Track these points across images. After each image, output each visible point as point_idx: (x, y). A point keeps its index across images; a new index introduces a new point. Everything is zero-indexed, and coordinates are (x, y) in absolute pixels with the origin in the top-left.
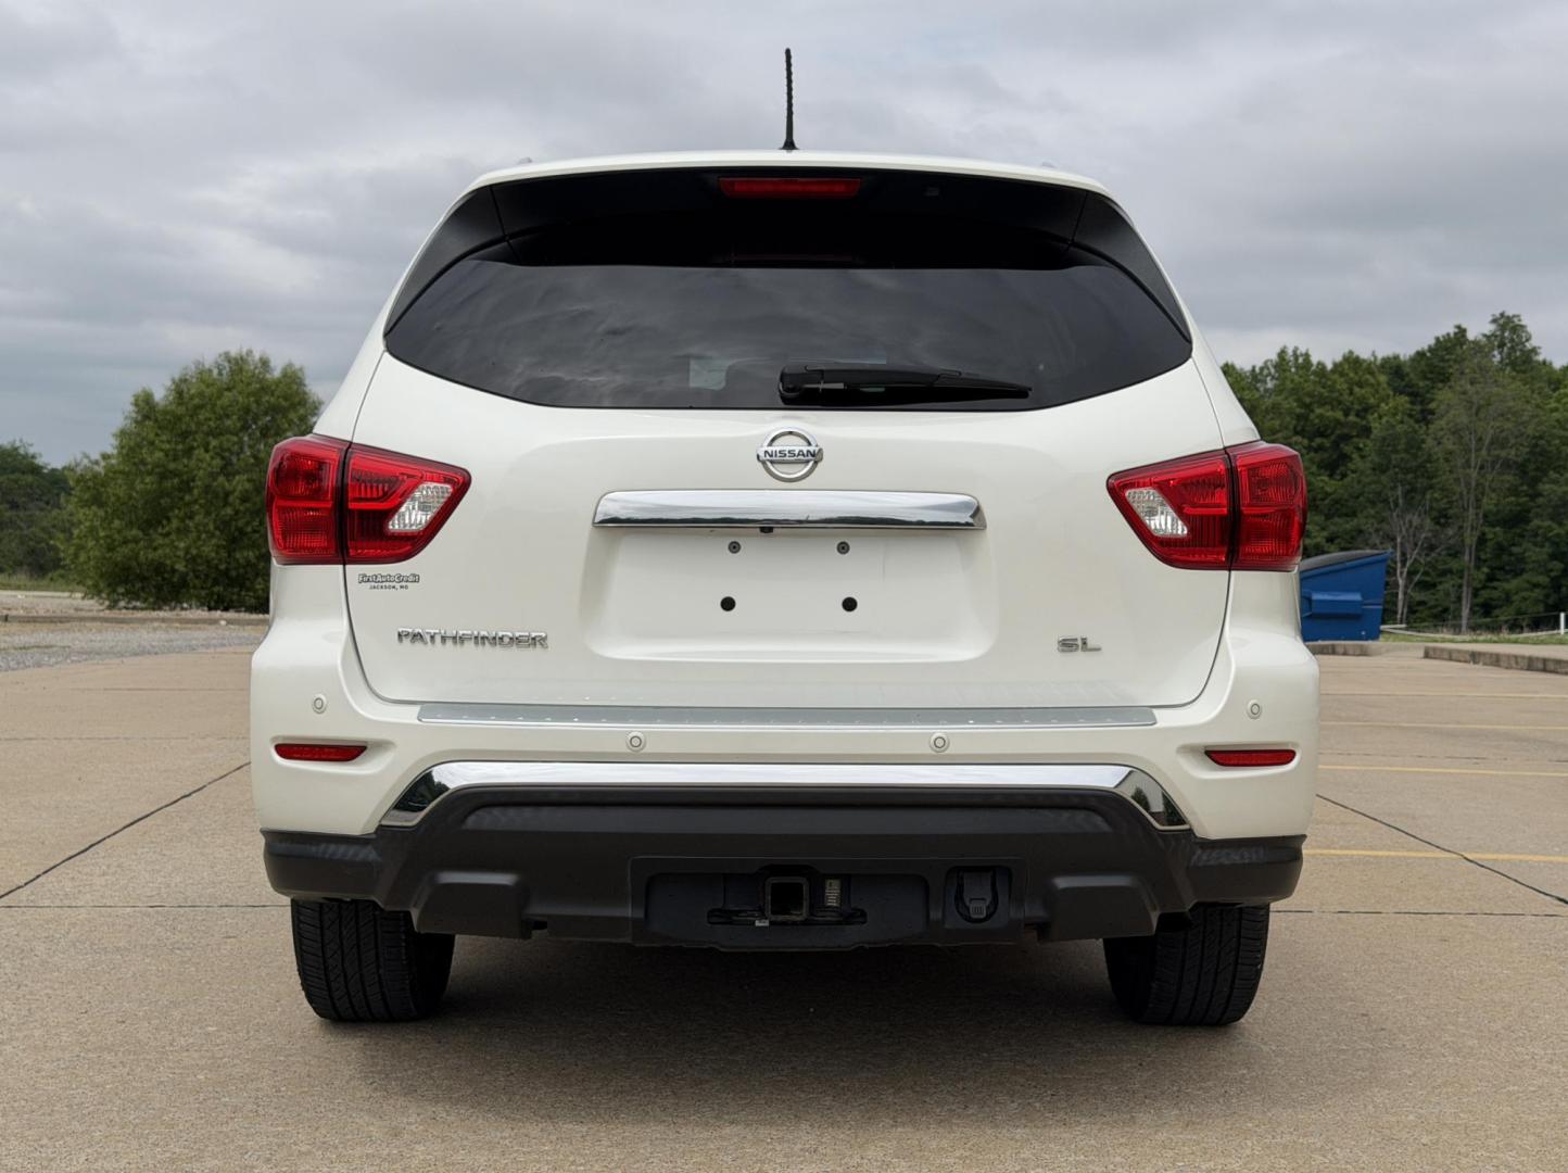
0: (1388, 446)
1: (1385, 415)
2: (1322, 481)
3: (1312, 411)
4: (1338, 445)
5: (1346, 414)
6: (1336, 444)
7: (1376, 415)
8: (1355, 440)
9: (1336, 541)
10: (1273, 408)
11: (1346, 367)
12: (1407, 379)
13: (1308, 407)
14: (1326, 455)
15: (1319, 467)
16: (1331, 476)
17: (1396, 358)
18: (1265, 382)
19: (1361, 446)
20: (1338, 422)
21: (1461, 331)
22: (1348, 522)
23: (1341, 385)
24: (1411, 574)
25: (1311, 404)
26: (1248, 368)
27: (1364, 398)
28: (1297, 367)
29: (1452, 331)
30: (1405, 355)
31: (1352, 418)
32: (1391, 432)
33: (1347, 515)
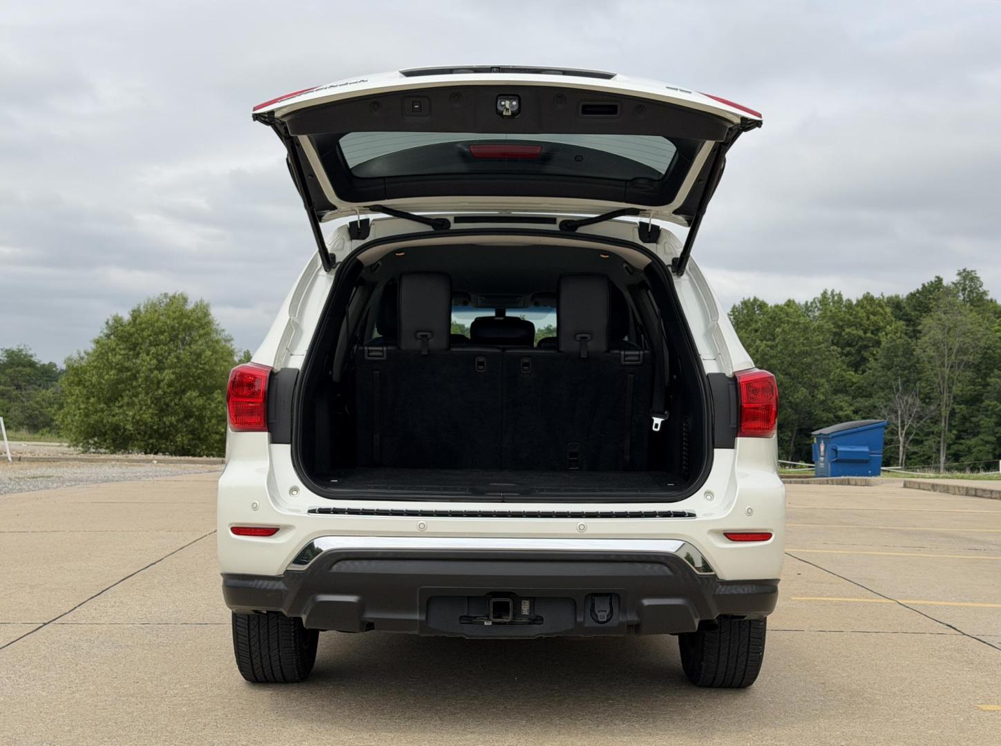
0: (892, 352)
1: (890, 333)
2: (850, 374)
3: (844, 330)
4: (860, 352)
5: (865, 333)
6: (859, 352)
7: (884, 333)
8: (871, 349)
9: (860, 413)
10: (818, 328)
11: (865, 302)
12: (904, 311)
13: (841, 327)
14: (853, 358)
15: (848, 366)
16: (856, 371)
17: (897, 297)
18: (814, 312)
19: (875, 352)
20: (860, 337)
21: (939, 280)
22: (866, 401)
23: (862, 314)
24: (908, 434)
25: (842, 326)
26: (803, 303)
27: (877, 322)
28: (834, 303)
29: (933, 279)
30: (902, 295)
31: (869, 335)
32: (893, 344)
33: (866, 396)
